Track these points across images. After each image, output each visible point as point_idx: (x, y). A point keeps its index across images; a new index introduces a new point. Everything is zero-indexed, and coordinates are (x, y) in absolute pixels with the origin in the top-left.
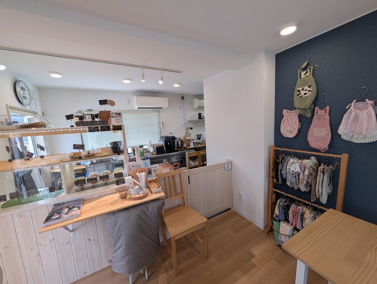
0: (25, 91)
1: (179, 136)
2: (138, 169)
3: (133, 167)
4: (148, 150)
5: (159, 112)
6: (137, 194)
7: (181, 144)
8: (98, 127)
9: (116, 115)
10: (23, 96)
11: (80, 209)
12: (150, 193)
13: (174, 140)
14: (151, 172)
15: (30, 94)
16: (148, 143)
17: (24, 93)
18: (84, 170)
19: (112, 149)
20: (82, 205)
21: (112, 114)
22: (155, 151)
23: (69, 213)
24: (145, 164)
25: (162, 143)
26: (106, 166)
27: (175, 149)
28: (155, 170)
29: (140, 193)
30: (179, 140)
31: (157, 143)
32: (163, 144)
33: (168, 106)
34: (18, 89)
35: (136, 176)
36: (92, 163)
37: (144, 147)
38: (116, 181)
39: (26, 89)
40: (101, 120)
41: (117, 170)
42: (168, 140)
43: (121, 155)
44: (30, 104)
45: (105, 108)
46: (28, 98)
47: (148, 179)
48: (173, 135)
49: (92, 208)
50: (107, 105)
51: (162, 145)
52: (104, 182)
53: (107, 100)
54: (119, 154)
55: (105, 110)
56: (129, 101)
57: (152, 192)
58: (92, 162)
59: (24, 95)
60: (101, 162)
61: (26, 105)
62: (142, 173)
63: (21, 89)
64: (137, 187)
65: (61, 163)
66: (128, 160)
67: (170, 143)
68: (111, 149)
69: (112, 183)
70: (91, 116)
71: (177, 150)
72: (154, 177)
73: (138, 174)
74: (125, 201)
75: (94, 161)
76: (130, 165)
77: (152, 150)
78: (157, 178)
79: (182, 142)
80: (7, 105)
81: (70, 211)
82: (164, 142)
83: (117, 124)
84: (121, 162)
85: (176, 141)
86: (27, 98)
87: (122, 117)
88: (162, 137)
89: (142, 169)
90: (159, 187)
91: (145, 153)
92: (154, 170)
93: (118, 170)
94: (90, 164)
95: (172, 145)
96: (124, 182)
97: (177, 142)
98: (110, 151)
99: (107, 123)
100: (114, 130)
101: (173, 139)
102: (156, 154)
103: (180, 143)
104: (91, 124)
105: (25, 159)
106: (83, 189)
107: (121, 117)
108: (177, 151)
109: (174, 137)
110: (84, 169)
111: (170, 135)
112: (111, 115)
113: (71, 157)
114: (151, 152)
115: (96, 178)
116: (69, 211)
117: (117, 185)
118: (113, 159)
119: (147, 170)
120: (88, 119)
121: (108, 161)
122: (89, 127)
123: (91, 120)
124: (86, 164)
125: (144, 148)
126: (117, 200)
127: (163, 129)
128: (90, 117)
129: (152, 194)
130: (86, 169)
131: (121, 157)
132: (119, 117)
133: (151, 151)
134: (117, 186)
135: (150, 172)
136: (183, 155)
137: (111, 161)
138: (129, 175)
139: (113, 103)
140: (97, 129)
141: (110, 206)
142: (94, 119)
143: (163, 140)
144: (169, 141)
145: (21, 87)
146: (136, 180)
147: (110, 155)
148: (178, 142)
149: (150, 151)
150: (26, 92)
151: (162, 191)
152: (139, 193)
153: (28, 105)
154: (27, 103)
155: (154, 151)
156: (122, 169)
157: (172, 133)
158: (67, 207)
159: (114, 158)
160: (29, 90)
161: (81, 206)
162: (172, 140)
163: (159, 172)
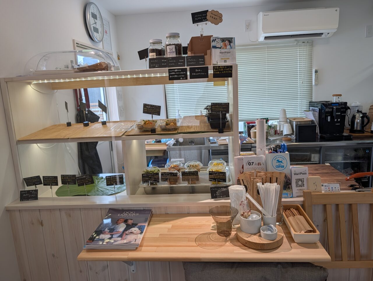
0: (96, 19)
1: (358, 104)
2: (260, 172)
3: (249, 164)
4: (278, 129)
5: (312, 44)
6: (255, 234)
7: (363, 121)
8: (185, 70)
9: (222, 44)
10: (93, 27)
11: (142, 233)
12: (285, 240)
13: (345, 112)
14: (290, 184)
15: (103, 25)
16: (279, 115)
17: (96, 23)
18: (165, 152)
19: (209, 120)
20: (146, 224)
21: (214, 40)
22: (293, 134)
23: (124, 236)
24: (278, 161)
25: (311, 117)
26: (199, 151)
27: (345, 134)
28: (302, 180)
29: (262, 235)
30: (358, 111)
31: (299, 116)
32: (314, 119)
33: (338, 28)
34: (89, 16)
35: (255, 187)
36: (177, 143)
37: (270, 123)
38: (211, 188)
39: (98, 16)
40: (193, 55)
41: (216, 165)
42: (327, 110)
43: (225, 133)
44: (102, 40)
45: (202, 29)
46: (100, 30)
47: (283, 200)
48: (342, 100)
49: (163, 238)
50: (207, 22)
51: (312, 121)
52: (190, 185)
53: (208, 11)
54: (221, 131)
55: (202, 35)
56: (248, 26)
57: (291, 239)
58: (177, 141)
59: (94, 25)
60: (192, 142)
61: (97, 42)
62: (269, 184)
63: (92, 17)
64: (255, 217)
65: (124, 136)
66: (238, 148)
67: (332, 118)
68: (206, 118)
69: (203, 191)
70: (176, 48)
71: (350, 136)
72: (298, 197)
73: (259, 184)
74: (226, 241)
75: (181, 140)
76: (242, 159)
77: (286, 130)
78: (303, 202)
79: (365, 119)
80: (74, 40)
81: (127, 232)
82: (317, 114)
83: (221, 64)
84: (222, 148)
85: (349, 114)
86: (99, 32)
87: (235, 48)
88: (312, 104)
89: (270, 173)
90: (311, 229)
91: (271, 136)
92: (298, 180)
93: (218, 164)
94: (174, 145)
95: (337, 122)
96: (226, 194)
97: (350, 116)
98: (205, 123)
99: (204, 61)
100: (215, 76)
101: (342, 108)
102: (296, 139)
103: (358, 120)
104: (173, 62)
105: (84, 124)
106: (154, 192)
107: (231, 48)
108: (348, 138)
109: (346, 103)
110: (165, 150)
111: (334, 100)
112: (213, 44)
113: (139, 129)
114: (284, 134)
115: (177, 173)
116: (126, 230)
117: (213, 197)
118: (209, 140)
119: (282, 179)
120: (170, 54)
121: (202, 142)
122: (169, 70)
123: (174, 55)
124: (169, 142)
125: (269, 125)
126: (210, 234)
127: (316, 85)
128: (174, 50)
129: (293, 244)
130: (168, 152)
131: (225, 139)
132: (228, 47)
133: (285, 132)
134: (212, 201)
135: (287, 185)
136: (365, 149)
137: (207, 144)
138: (239, 183)
139: (218, 18)
140: (183, 74)
141: (194, 244)
142: (180, 54)
143: (313, 110)
144: (331, 114)
145: (92, 13)
146: (253, 197)
147: (203, 130)
148: (354, 117)
149: (282, 131)
150: (98, 22)
151: (319, 244)
152: (259, 232)
153: (100, 41)
154: (98, 39)
155: (291, 132)
156: (225, 164)
157: (340, 95)
158: (126, 221)
159: (211, 138)
160: (102, 18)
161: (145, 226)
162: (338, 110)
163: (312, 189)
